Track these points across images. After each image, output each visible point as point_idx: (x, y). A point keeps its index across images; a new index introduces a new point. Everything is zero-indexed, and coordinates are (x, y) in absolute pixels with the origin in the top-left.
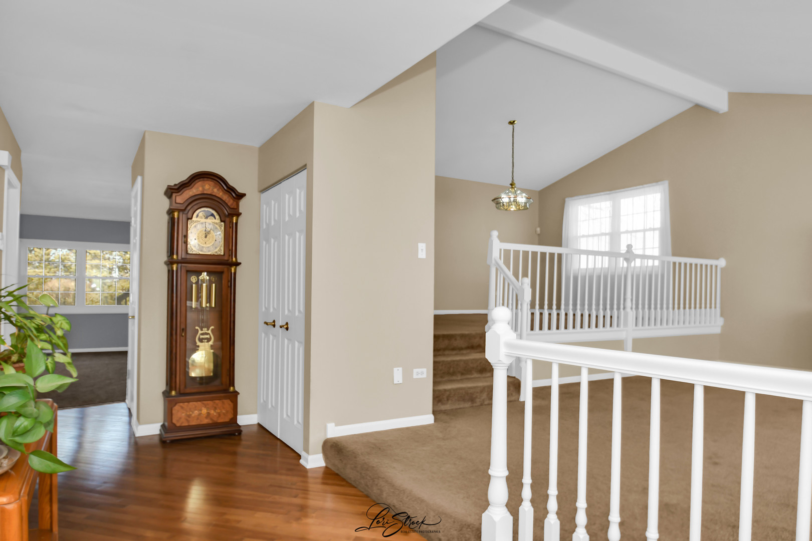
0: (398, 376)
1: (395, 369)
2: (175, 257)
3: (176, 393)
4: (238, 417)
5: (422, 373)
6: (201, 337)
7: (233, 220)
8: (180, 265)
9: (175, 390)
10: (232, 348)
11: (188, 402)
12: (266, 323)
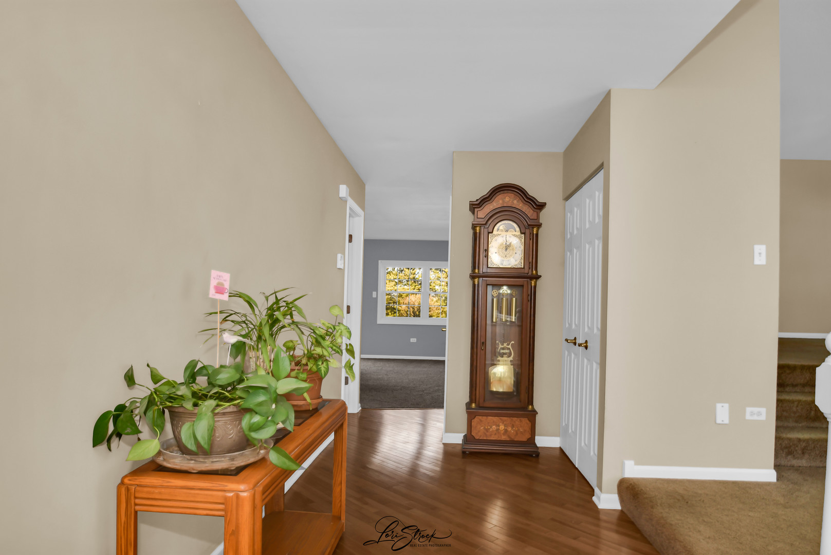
0: (723, 413)
1: (719, 406)
2: (477, 271)
3: (476, 406)
4: (536, 437)
5: (759, 414)
6: (502, 351)
7: (533, 231)
8: (481, 279)
9: (475, 403)
10: (531, 364)
11: (487, 415)
12: (567, 340)
